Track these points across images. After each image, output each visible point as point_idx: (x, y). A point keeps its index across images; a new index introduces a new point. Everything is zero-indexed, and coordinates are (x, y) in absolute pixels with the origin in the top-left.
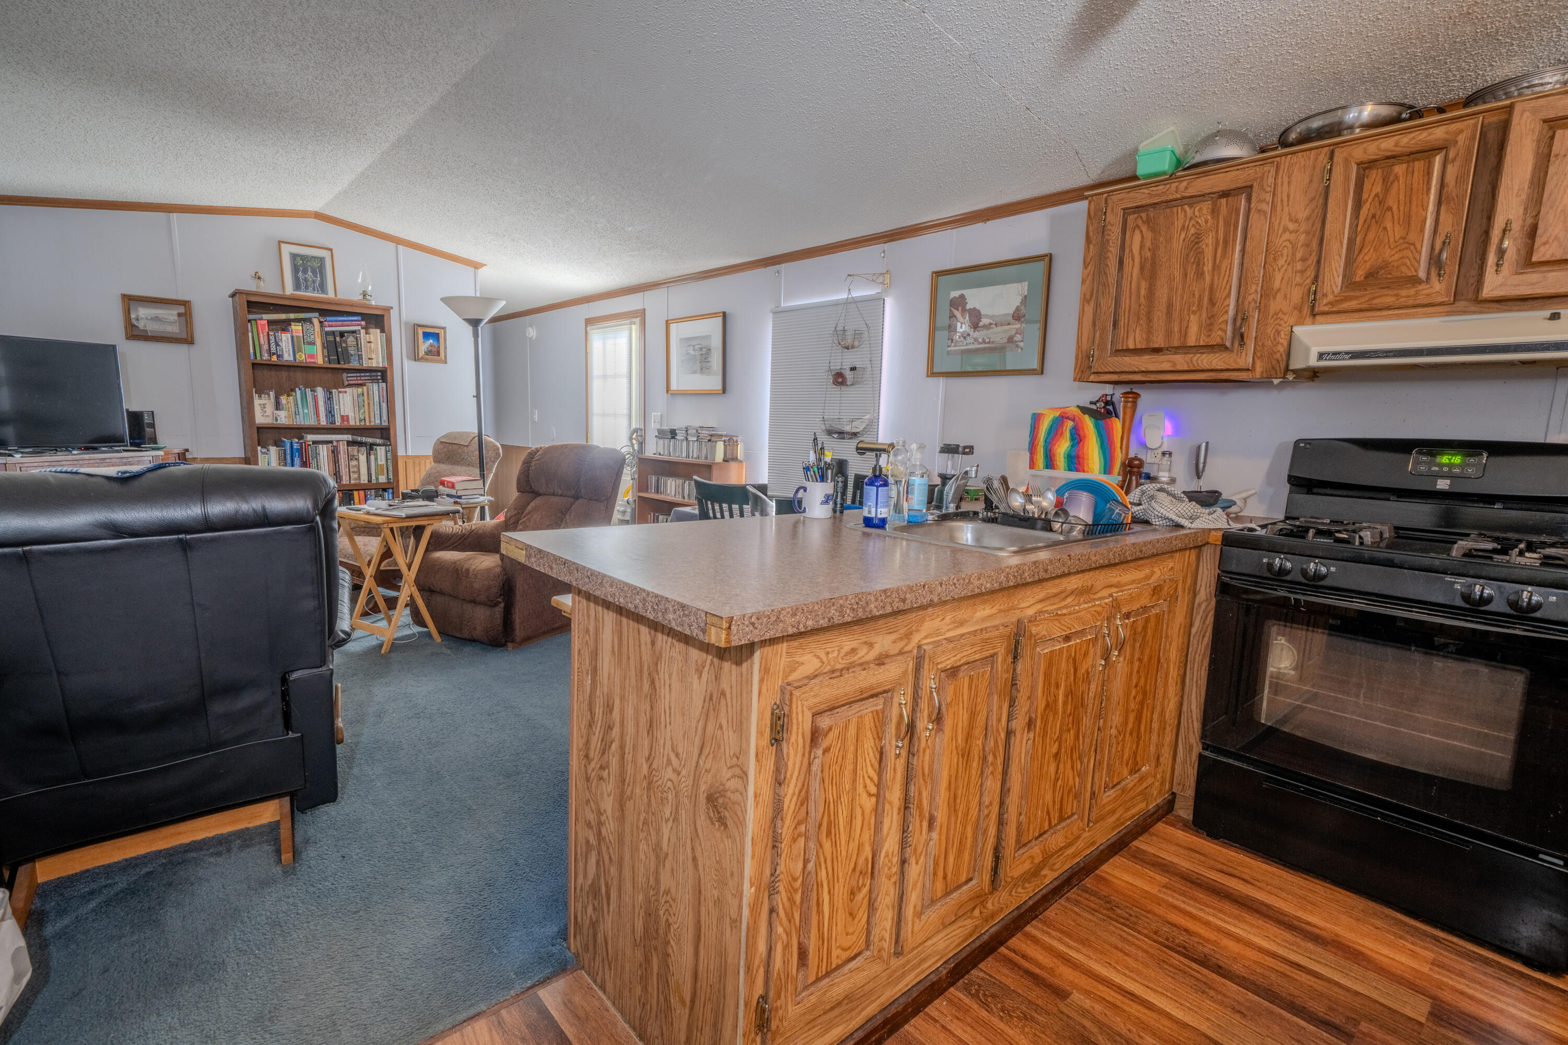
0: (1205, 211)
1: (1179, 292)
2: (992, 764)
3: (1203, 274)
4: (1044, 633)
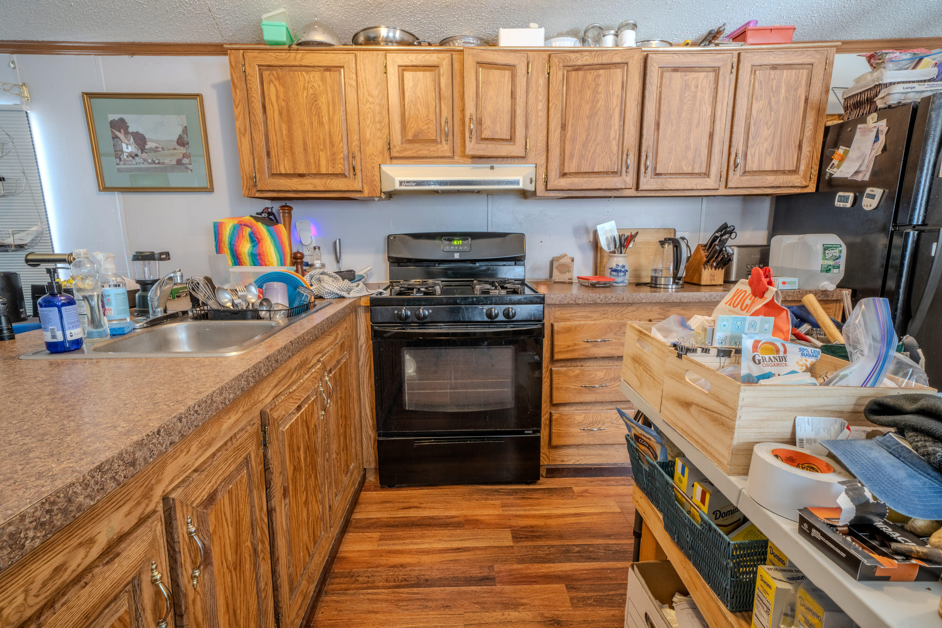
0: (317, 79)
1: (310, 134)
2: (262, 551)
3: (323, 123)
4: (284, 412)
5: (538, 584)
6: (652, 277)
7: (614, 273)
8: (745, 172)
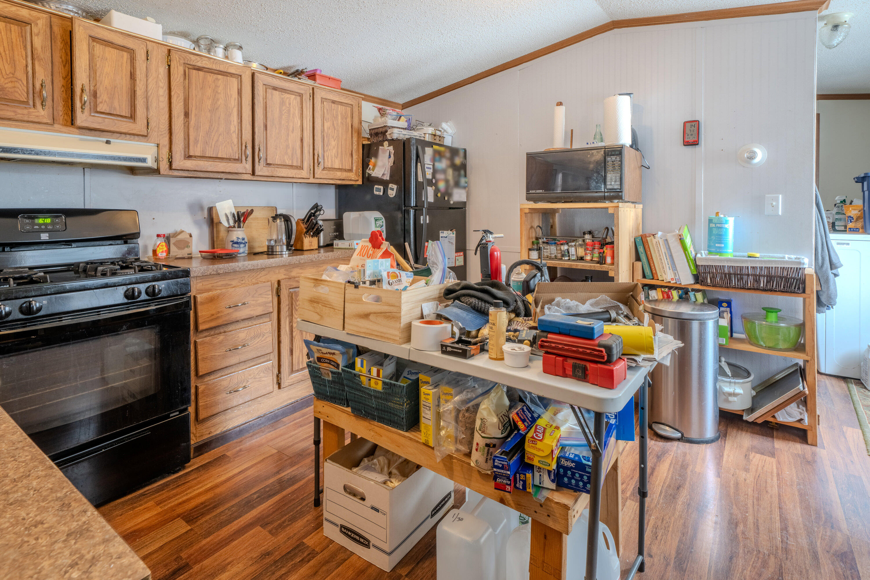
5: (235, 540)
6: (268, 246)
7: (236, 245)
8: (324, 168)
